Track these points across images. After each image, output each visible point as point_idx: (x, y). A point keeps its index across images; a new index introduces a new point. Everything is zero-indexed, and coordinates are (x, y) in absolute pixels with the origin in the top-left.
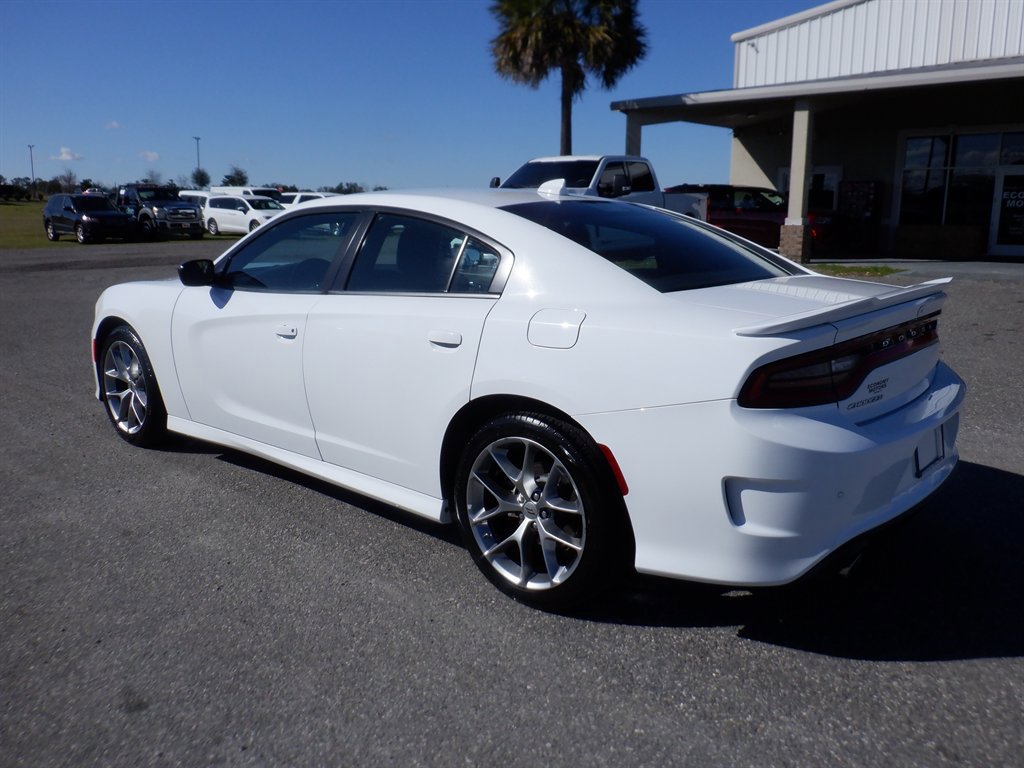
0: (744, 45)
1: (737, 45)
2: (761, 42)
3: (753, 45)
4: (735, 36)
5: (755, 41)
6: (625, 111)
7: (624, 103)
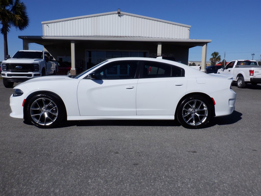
0: (45, 25)
1: (43, 25)
2: (50, 25)
3: (47, 25)
4: (42, 22)
5: (48, 24)
6: (23, 39)
7: (23, 36)
